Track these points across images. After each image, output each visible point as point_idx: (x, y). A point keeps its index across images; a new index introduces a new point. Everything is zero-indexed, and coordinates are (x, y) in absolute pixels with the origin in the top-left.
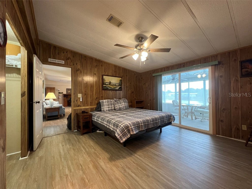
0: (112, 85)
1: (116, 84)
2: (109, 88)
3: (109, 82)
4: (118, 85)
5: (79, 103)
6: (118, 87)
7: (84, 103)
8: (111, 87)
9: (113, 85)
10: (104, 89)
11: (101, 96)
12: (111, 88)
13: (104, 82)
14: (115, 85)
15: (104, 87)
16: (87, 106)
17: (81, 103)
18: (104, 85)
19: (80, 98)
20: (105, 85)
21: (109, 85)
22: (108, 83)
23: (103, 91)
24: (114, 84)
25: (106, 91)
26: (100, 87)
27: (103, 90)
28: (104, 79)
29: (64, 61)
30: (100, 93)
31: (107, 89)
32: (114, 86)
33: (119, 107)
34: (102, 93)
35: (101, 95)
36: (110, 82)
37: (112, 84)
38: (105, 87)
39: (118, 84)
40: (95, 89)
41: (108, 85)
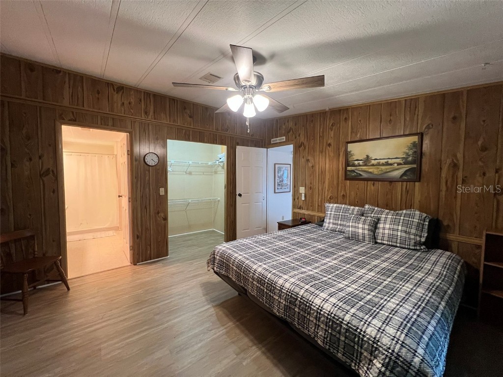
0: (373, 165)
1: (390, 161)
2: (365, 175)
3: (364, 157)
4: (399, 164)
5: (301, 204)
6: (397, 169)
7: (308, 205)
8: (370, 170)
9: (379, 164)
10: (348, 177)
11: (342, 194)
12: (371, 173)
13: (350, 159)
14: (387, 164)
15: (348, 173)
16: (313, 210)
17: (303, 203)
18: (349, 168)
19: (301, 193)
20: (353, 168)
21: (365, 165)
22: (361, 162)
23: (348, 181)
24: (383, 161)
25: (357, 182)
26: (340, 173)
27: (346, 179)
28: (350, 152)
29: (284, 137)
30: (340, 188)
31: (358, 178)
32: (383, 168)
33: (353, 229)
34: (345, 186)
35: (341, 191)
36: (368, 156)
37: (373, 162)
38: (353, 171)
39: (398, 161)
40: (327, 177)
41: (360, 166)
